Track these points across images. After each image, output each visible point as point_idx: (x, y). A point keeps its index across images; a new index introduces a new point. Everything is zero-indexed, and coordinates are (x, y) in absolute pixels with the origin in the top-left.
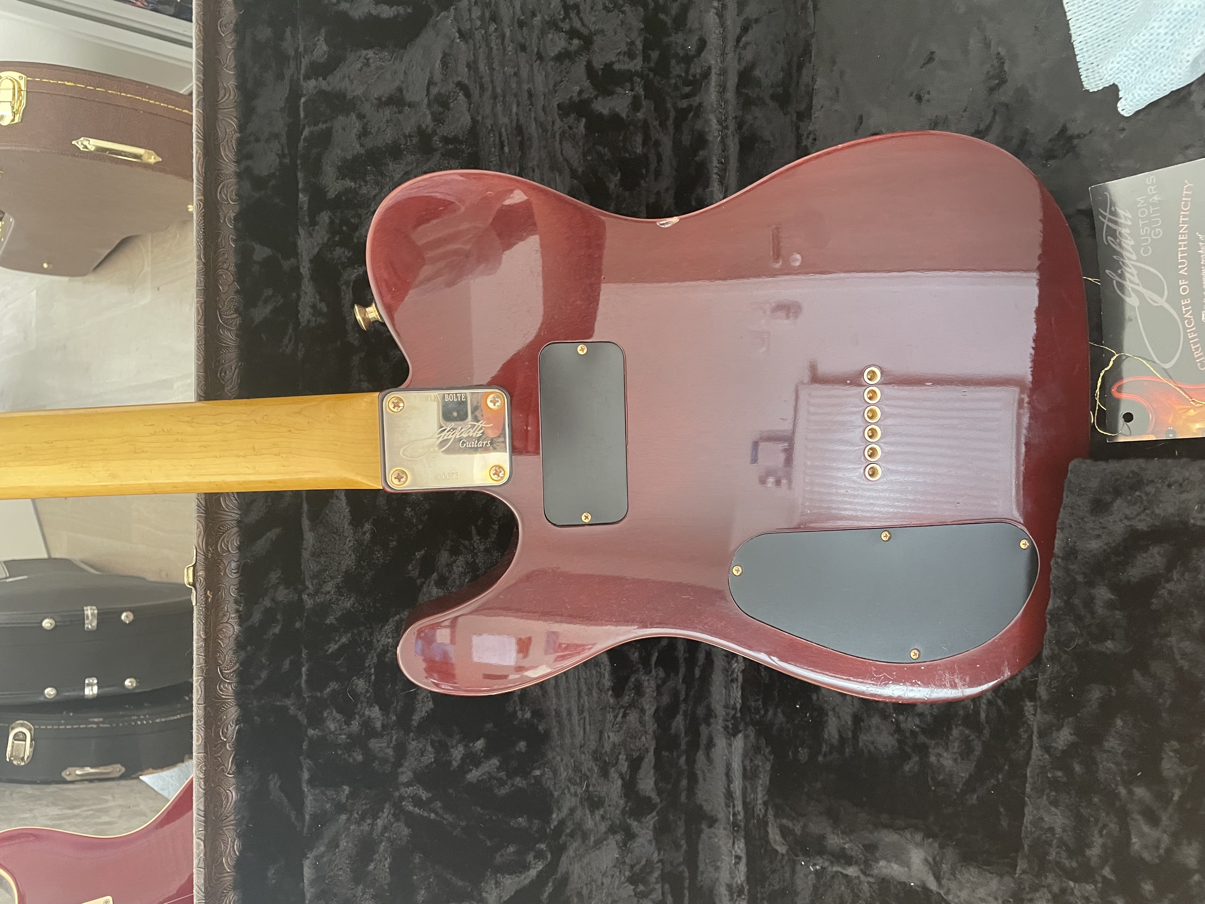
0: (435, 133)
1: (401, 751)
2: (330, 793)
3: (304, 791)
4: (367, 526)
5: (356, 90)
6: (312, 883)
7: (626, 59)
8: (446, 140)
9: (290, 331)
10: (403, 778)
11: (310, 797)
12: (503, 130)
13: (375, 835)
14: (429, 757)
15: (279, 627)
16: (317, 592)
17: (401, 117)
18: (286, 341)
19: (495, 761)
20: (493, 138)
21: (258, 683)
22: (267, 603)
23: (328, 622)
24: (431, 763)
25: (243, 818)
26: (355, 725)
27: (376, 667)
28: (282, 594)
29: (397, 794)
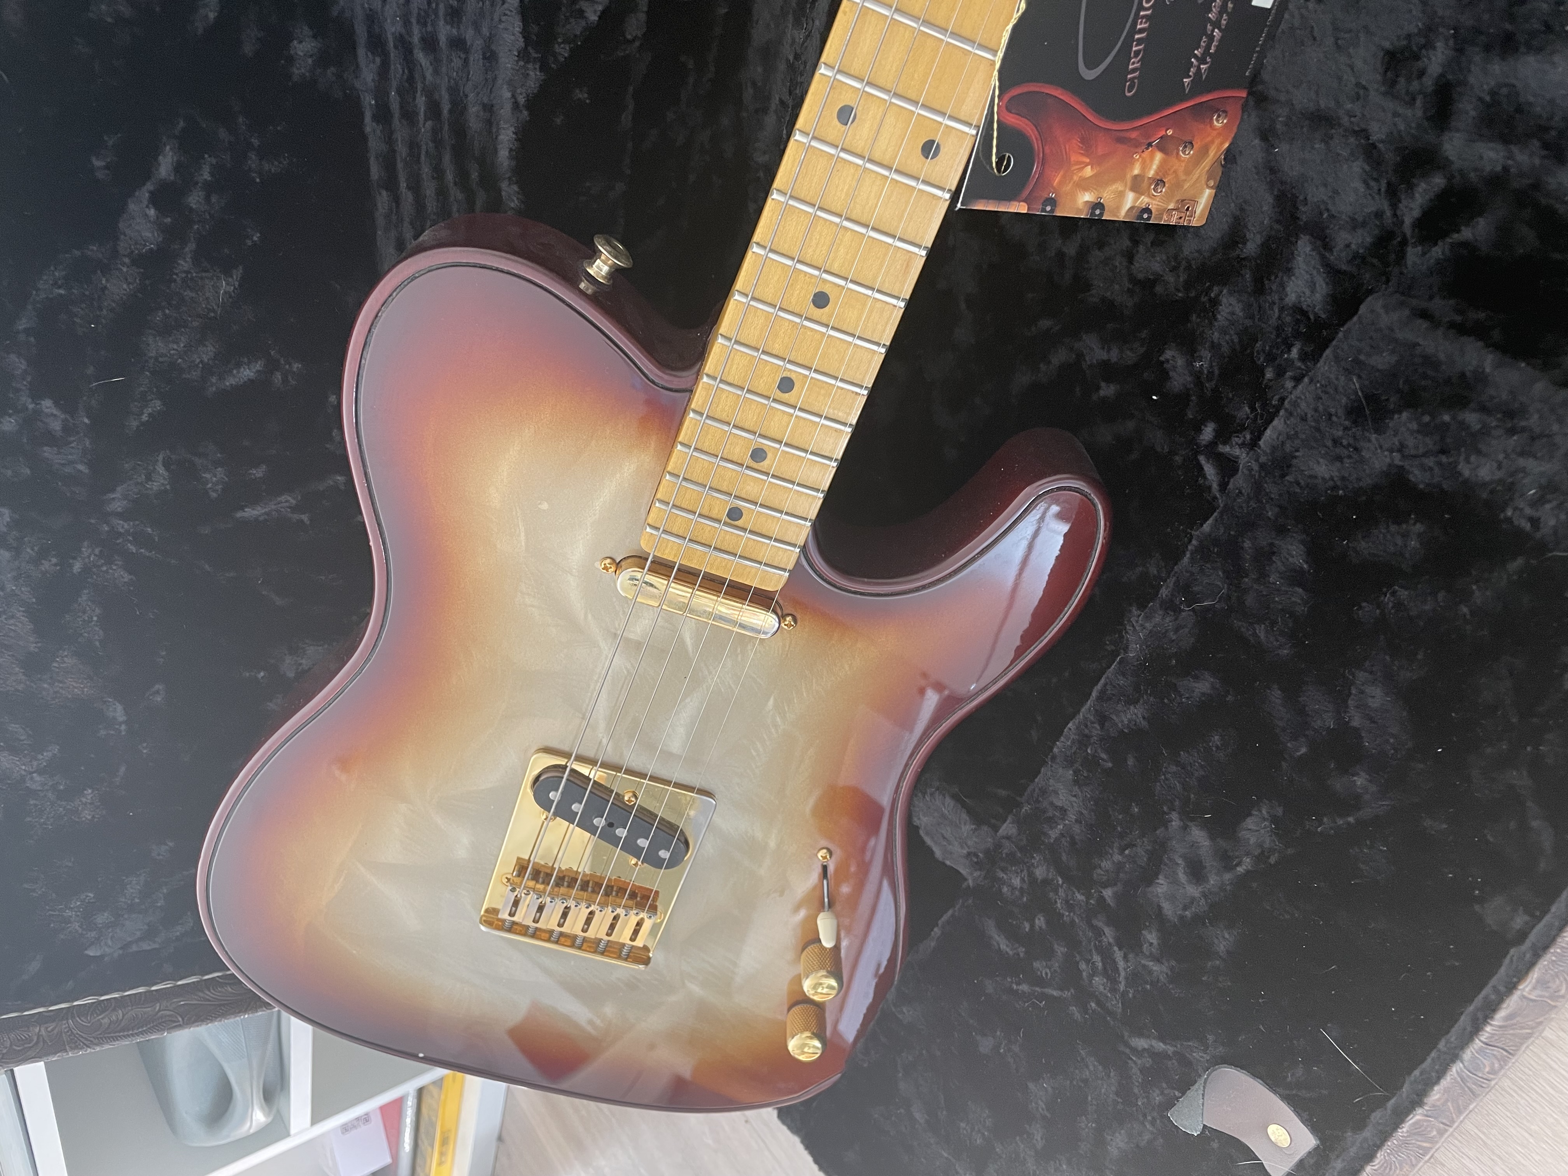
13: (68, 577)
14: (162, 482)
24: (168, 492)
29: (104, 527)
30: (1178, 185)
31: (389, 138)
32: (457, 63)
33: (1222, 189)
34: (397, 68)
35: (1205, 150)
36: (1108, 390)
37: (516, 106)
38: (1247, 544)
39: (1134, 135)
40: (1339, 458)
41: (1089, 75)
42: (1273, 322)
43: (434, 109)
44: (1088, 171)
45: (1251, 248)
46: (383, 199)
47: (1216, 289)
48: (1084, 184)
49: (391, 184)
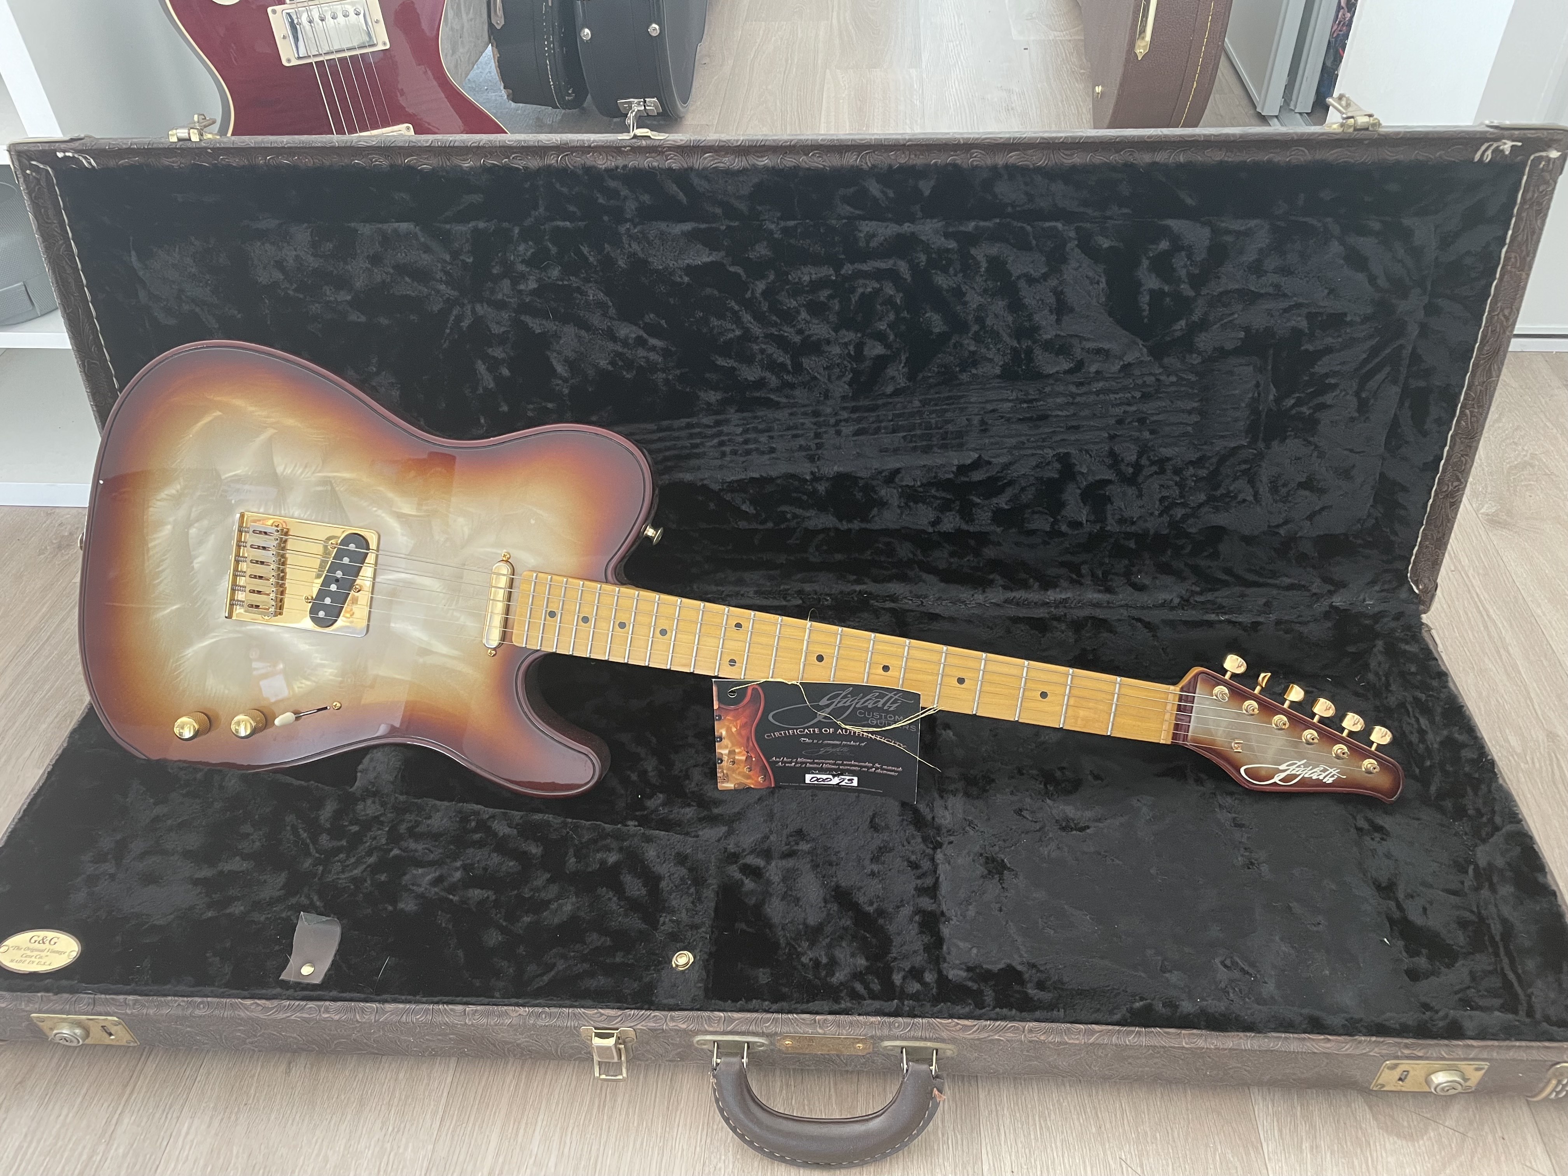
0: (1034, 342)
1: (501, 305)
2: (467, 247)
3: (469, 223)
4: (686, 279)
5: (1069, 272)
6: (395, 231)
7: (1117, 517)
8: (1029, 351)
9: (857, 212)
10: (478, 308)
11: (464, 229)
12: (1042, 403)
13: (434, 282)
14: (496, 329)
15: (604, 202)
16: (630, 236)
17: (1046, 312)
18: (848, 208)
19: (492, 385)
20: (1033, 394)
21: (558, 186)
22: (625, 192)
23: (606, 245)
24: (490, 331)
25: (447, 172)
26: (521, 268)
27: (569, 286)
28: (631, 206)
29: (466, 301)
30: (734, 771)
31: (680, 429)
32: (717, 455)
33: (736, 791)
34: (709, 432)
35: (749, 777)
36: (634, 777)
37: (702, 480)
38: (608, 841)
39: (751, 744)
40: (659, 857)
41: (770, 718)
42: (689, 830)
43: (696, 446)
44: (734, 730)
45: (716, 811)
46: (653, 426)
47: (694, 804)
48: (729, 730)
49: (660, 430)
